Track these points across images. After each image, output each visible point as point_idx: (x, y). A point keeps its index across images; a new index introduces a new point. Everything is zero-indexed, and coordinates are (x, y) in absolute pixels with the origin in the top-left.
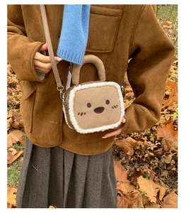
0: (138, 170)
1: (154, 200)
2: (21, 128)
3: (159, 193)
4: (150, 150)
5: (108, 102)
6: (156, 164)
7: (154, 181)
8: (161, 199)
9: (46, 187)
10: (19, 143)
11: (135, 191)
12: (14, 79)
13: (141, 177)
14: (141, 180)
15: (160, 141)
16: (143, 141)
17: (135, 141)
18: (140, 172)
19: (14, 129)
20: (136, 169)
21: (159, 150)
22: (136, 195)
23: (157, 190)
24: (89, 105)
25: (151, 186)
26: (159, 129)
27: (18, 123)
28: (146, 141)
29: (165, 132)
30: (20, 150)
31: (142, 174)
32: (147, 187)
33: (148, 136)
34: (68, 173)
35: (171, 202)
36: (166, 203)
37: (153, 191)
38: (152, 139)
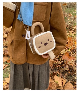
0: (55, 73)
1: (60, 85)
2: (8, 56)
3: (63, 82)
4: (59, 64)
5: (48, 40)
6: (62, 70)
7: (61, 78)
8: (64, 85)
9: (23, 81)
10: (6, 62)
11: (53, 82)
12: (6, 36)
13: (56, 76)
14: (56, 77)
15: (63, 61)
16: (56, 60)
17: (54, 61)
18: (55, 74)
19: (5, 56)
20: (54, 72)
21: (63, 65)
22: (53, 83)
23: (62, 81)
24: (42, 43)
25: (60, 79)
26: (63, 56)
27: (6, 54)
28: (57, 61)
29: (66, 57)
30: (6, 65)
31: (56, 75)
32: (58, 80)
33: (59, 59)
34: (31, 74)
35: (68, 86)
36: (66, 87)
37: (61, 82)
38: (60, 60)
